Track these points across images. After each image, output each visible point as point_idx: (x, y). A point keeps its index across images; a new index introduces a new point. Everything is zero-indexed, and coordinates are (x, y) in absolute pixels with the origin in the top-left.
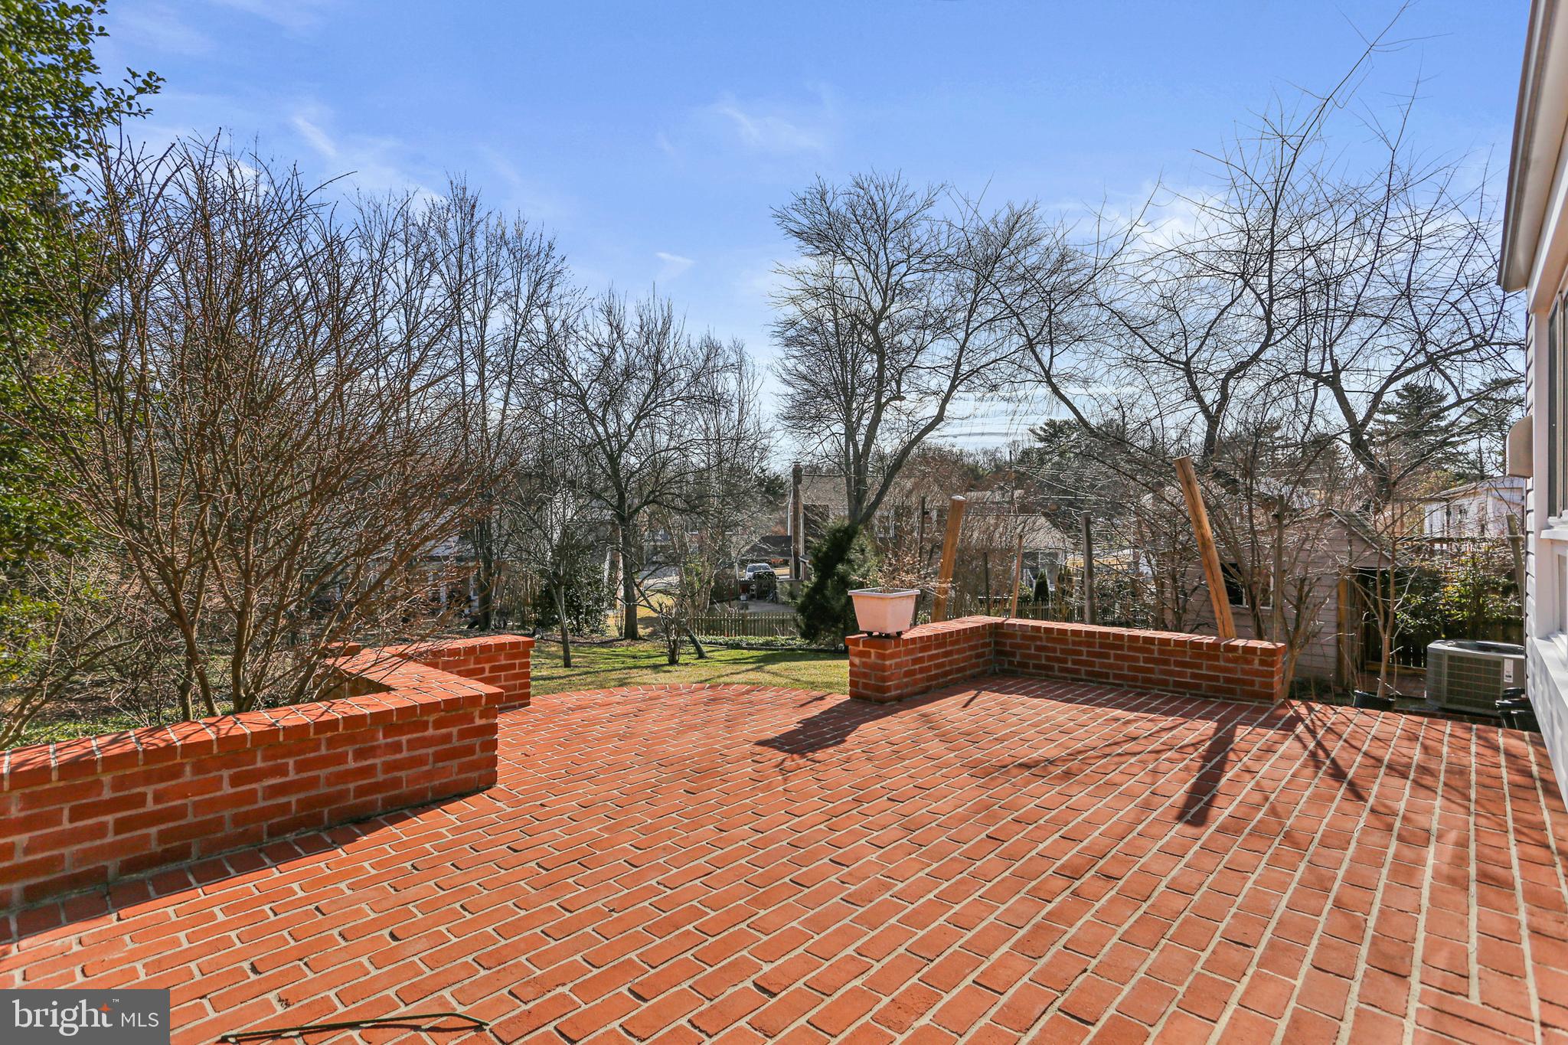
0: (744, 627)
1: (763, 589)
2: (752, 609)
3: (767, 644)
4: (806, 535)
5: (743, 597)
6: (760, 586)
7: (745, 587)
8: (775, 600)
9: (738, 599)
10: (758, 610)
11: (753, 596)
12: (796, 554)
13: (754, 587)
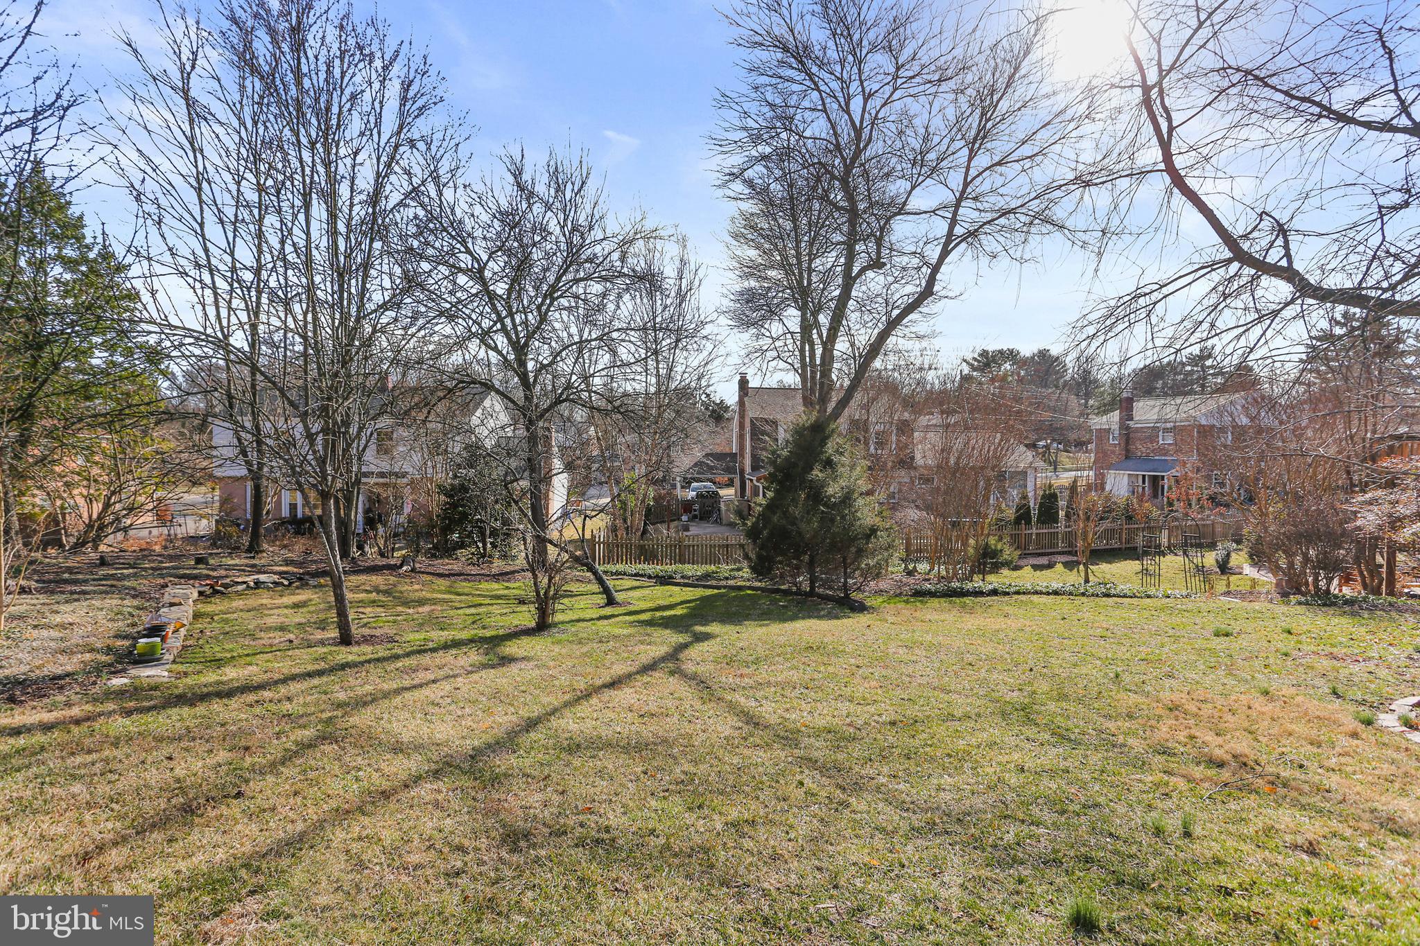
0: (682, 554)
1: (706, 509)
2: (694, 530)
3: (707, 576)
4: (753, 448)
5: (684, 518)
6: (703, 506)
7: (687, 506)
8: (719, 521)
9: (679, 519)
10: (700, 532)
11: (695, 517)
12: (742, 472)
13: (696, 507)
